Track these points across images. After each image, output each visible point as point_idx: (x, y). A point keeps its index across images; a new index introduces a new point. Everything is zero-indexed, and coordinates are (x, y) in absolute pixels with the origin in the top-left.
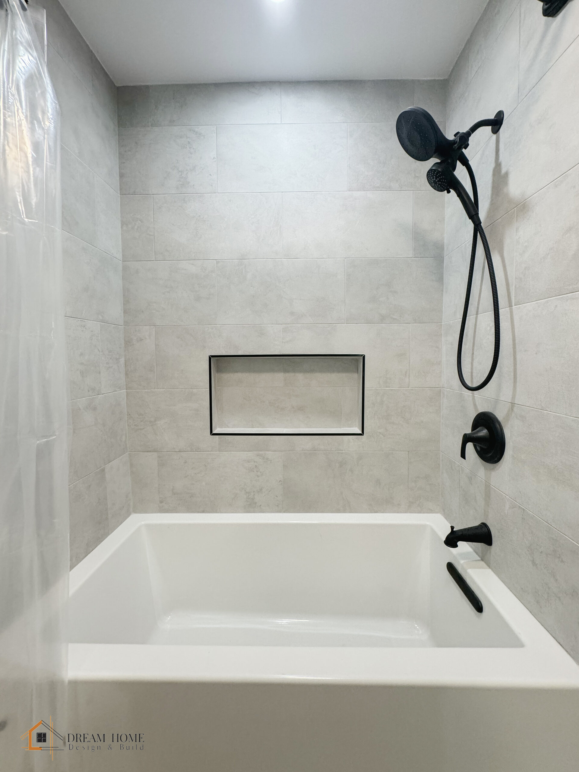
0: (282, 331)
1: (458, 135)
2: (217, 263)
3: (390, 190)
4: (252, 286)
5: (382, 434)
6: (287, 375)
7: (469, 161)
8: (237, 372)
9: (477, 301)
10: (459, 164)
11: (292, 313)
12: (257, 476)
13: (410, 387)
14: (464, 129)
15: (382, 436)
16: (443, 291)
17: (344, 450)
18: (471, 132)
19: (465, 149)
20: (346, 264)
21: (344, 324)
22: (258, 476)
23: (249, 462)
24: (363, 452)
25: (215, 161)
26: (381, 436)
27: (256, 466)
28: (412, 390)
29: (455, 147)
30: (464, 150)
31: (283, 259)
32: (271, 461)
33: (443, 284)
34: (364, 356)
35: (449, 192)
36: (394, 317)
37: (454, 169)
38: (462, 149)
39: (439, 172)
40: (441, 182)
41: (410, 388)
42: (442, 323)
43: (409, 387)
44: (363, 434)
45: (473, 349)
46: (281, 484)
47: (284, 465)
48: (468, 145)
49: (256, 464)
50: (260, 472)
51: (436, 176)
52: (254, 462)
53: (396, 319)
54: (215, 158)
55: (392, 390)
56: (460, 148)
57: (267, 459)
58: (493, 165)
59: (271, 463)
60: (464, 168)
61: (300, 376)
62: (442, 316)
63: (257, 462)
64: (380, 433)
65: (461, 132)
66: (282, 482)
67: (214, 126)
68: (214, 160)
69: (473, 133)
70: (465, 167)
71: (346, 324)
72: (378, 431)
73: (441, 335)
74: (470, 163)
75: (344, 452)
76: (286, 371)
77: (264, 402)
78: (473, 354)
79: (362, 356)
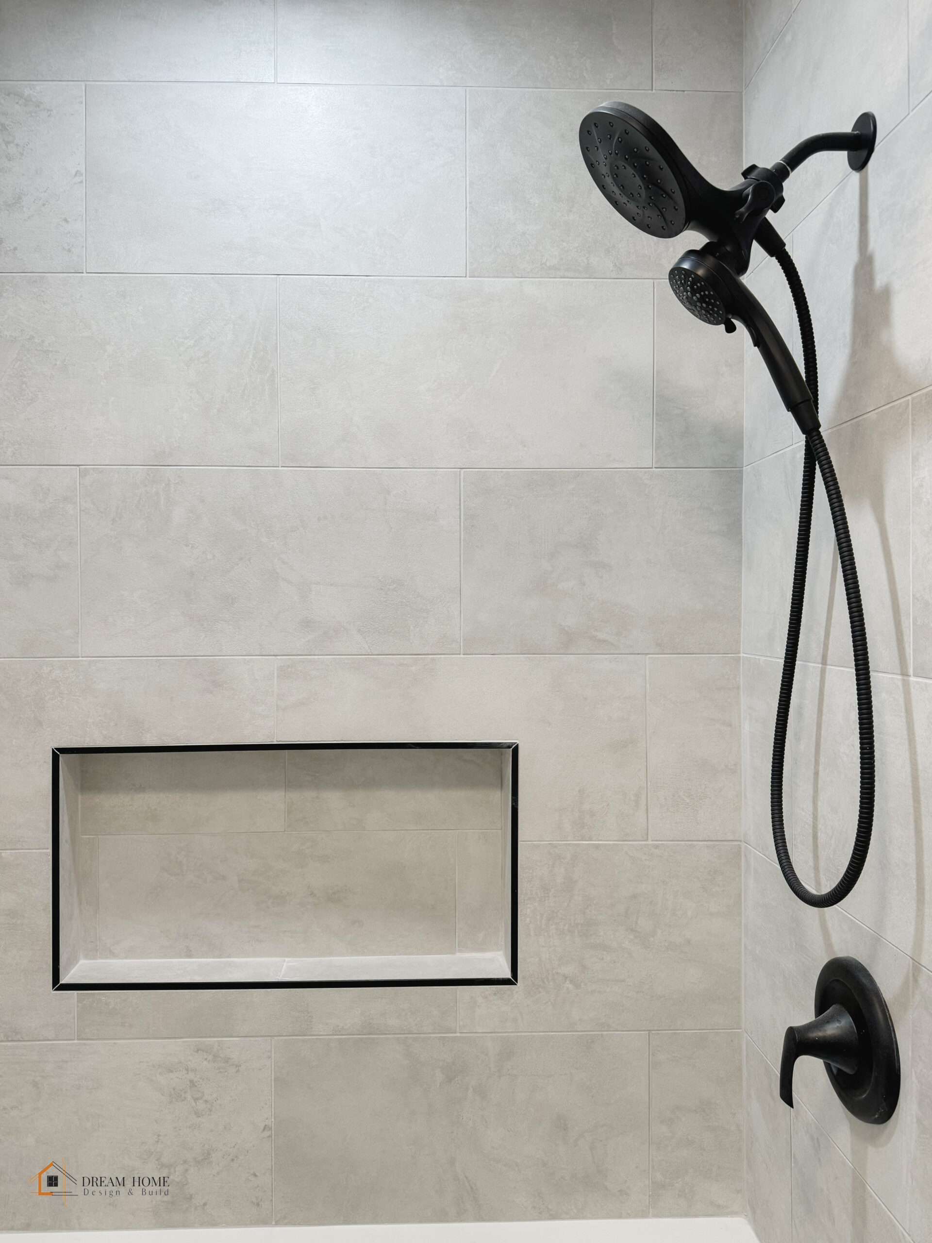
0: (276, 675)
1: (753, 175)
2: (83, 474)
3: (588, 276)
4: (187, 546)
5: (571, 982)
6: (295, 796)
7: (785, 245)
8: (141, 789)
9: (824, 625)
10: (757, 251)
11: (307, 624)
12: (196, 1113)
13: (650, 839)
14: (768, 160)
15: (571, 986)
16: (740, 561)
17: (458, 1029)
18: (789, 169)
19: (775, 211)
20: (462, 484)
21: (460, 654)
22: (198, 1114)
23: (172, 1072)
24: (513, 1034)
25: (81, 182)
26: (568, 985)
27: (192, 1084)
28: (657, 847)
29: (742, 215)
30: (770, 215)
31: (280, 468)
32: (238, 1066)
33: (740, 543)
34: (517, 747)
35: (731, 328)
36: (601, 636)
37: (743, 266)
38: (766, 212)
39: (697, 278)
40: (708, 304)
41: (650, 842)
42: (739, 653)
43: (647, 840)
44: (516, 980)
45: (817, 762)
46: (270, 1136)
47: (276, 1079)
48: (782, 201)
49: (191, 1076)
50: (206, 1101)
51: (692, 287)
52: (187, 1070)
53: (605, 641)
54: (82, 174)
55: (597, 847)
56: (758, 211)
57: (227, 1060)
58: (853, 257)
59: (238, 1071)
60: (774, 263)
61: (334, 799)
62: (739, 634)
63: (194, 1070)
64: (566, 977)
65: (761, 165)
66: (271, 1129)
67: (79, 83)
68: (78, 179)
69: (793, 169)
70: (777, 259)
71: (464, 654)
72: (559, 971)
73: (738, 688)
74: (787, 248)
75: (458, 1035)
76: (291, 784)
77: (224, 878)
78: (816, 774)
79: (509, 747)
